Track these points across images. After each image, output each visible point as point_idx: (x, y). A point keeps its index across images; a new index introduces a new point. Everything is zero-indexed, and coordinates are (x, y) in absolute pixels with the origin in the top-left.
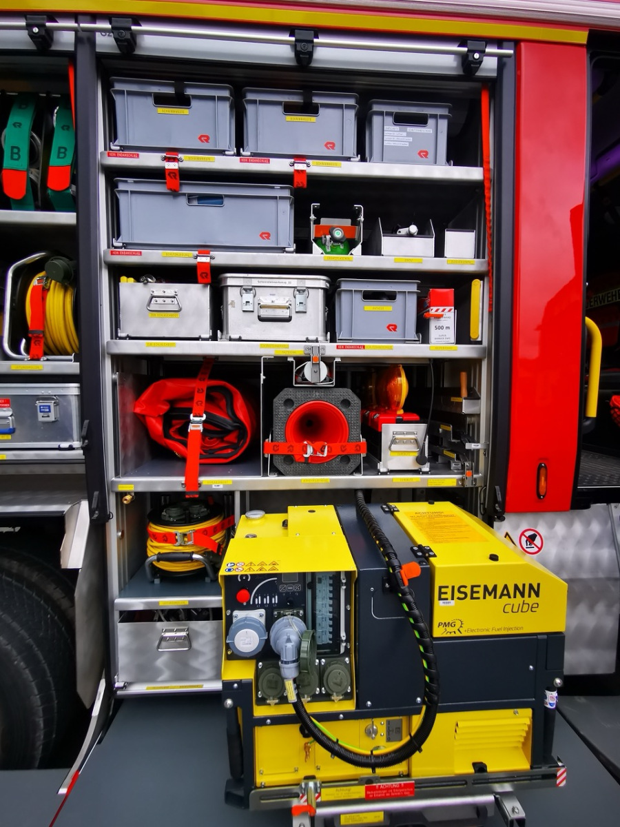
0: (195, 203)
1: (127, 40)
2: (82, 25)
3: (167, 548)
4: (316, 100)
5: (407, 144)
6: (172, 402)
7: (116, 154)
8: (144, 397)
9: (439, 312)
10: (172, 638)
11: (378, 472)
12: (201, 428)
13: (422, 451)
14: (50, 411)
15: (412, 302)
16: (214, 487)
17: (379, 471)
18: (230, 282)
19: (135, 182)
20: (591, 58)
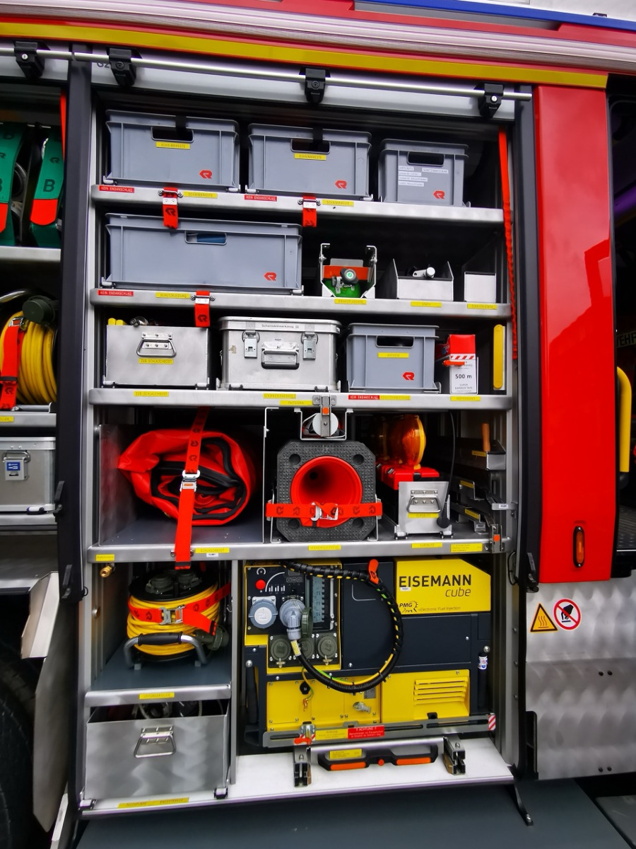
0: (195, 241)
1: (125, 72)
2: (77, 54)
3: (152, 628)
4: (326, 138)
5: (423, 185)
6: (161, 456)
7: (109, 188)
8: (130, 451)
9: (460, 360)
10: (153, 740)
11: (395, 537)
12: (194, 486)
13: (443, 513)
14: (19, 469)
15: (430, 348)
16: (208, 556)
17: (396, 535)
18: (230, 326)
19: (129, 218)
20: (610, 103)
